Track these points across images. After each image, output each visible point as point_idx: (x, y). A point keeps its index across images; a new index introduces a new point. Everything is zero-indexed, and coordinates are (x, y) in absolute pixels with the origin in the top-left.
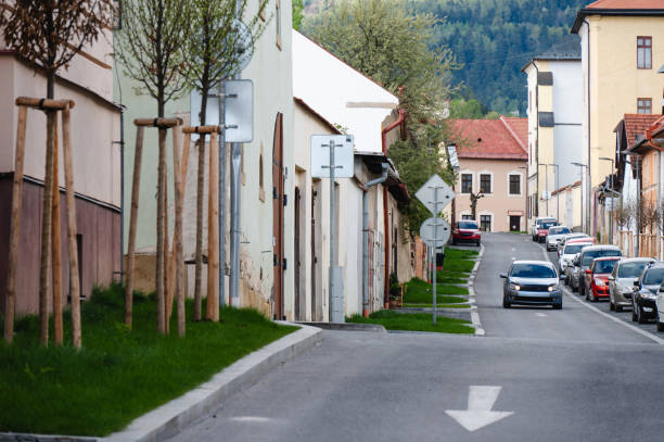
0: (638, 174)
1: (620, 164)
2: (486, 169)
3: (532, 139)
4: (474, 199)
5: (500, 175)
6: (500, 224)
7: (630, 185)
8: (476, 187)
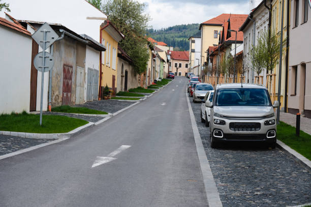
0: (212, 62)
1: (208, 59)
2: (180, 62)
3: (190, 56)
4: (177, 69)
5: (184, 64)
6: (183, 74)
7: (210, 64)
8: (178, 66)
